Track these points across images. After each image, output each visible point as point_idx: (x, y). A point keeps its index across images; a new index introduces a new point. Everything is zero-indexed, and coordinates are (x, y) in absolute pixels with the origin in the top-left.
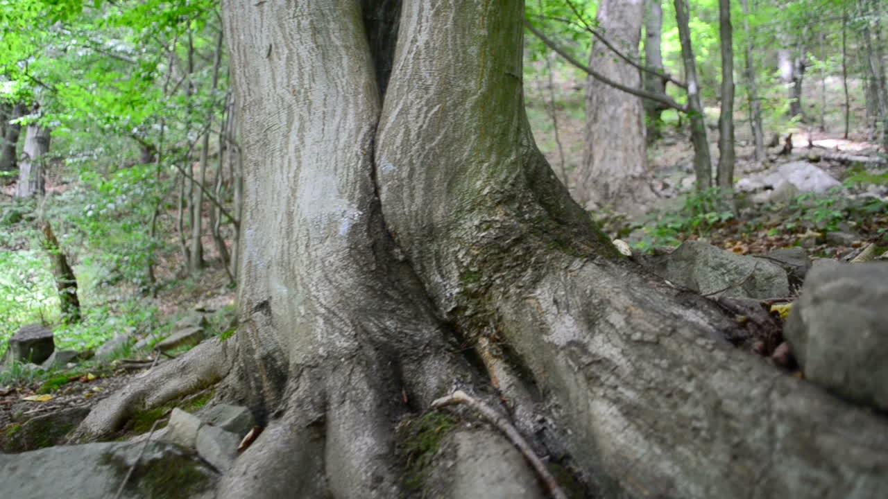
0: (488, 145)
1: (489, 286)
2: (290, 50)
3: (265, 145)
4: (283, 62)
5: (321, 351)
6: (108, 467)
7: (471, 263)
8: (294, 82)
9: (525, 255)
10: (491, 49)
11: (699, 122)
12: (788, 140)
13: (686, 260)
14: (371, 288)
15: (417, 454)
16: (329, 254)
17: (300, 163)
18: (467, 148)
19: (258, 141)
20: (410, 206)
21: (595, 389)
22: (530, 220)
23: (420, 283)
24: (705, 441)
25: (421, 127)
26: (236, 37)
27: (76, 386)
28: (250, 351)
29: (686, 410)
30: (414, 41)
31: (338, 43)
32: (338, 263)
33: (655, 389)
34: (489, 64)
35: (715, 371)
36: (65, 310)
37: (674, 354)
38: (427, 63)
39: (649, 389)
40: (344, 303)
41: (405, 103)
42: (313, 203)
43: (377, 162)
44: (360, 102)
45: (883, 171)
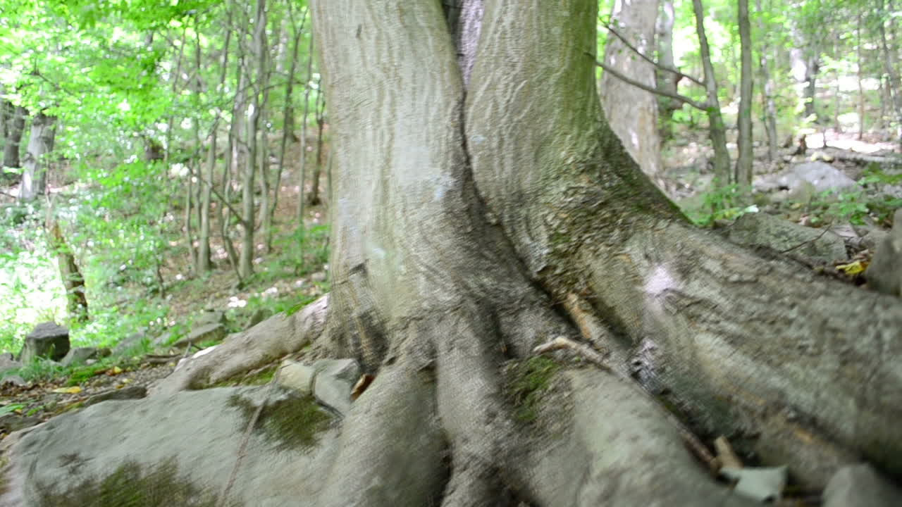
0: (570, 118)
1: (578, 246)
2: (380, 30)
3: (356, 119)
4: (372, 41)
5: (425, 305)
6: (234, 408)
7: (559, 226)
8: (384, 60)
9: (611, 217)
10: (573, 30)
11: (718, 120)
12: (802, 140)
13: (748, 230)
14: (468, 248)
15: (525, 393)
16: (426, 218)
17: (392, 134)
18: (552, 121)
19: (347, 116)
20: (500, 173)
21: (697, 325)
22: (611, 188)
23: (511, 246)
24: (812, 355)
25: (508, 101)
26: (323, 18)
27: (103, 378)
28: (348, 310)
29: (791, 333)
30: (500, 21)
31: (422, 24)
32: (435, 226)
33: (758, 319)
34: (571, 44)
35: (817, 297)
36: (74, 310)
37: (773, 290)
38: (513, 42)
39: (751, 320)
40: (444, 260)
41: (493, 79)
42: (406, 172)
43: (467, 133)
44: (446, 79)
45: (899, 171)
